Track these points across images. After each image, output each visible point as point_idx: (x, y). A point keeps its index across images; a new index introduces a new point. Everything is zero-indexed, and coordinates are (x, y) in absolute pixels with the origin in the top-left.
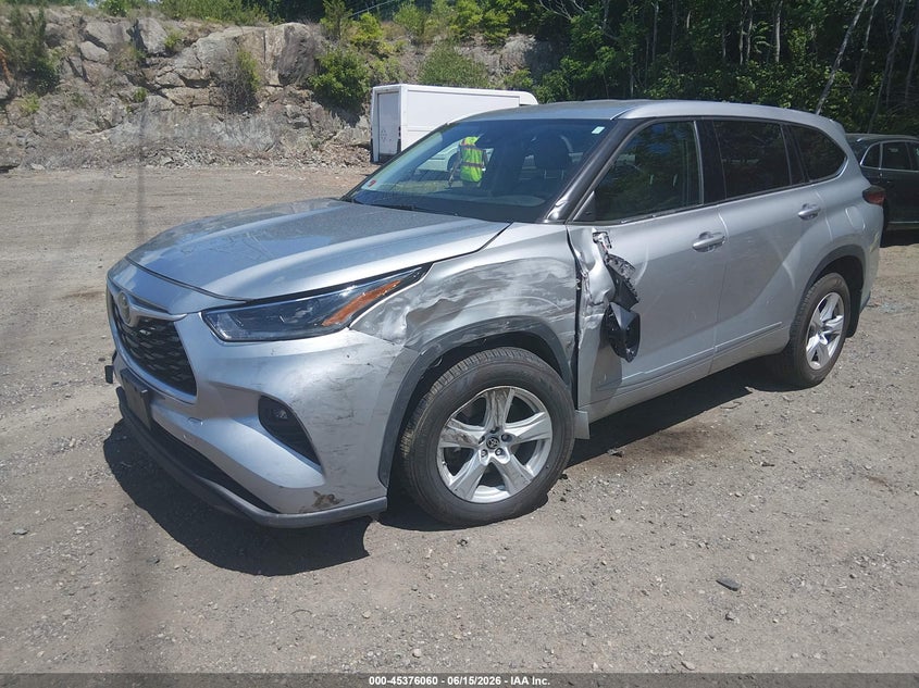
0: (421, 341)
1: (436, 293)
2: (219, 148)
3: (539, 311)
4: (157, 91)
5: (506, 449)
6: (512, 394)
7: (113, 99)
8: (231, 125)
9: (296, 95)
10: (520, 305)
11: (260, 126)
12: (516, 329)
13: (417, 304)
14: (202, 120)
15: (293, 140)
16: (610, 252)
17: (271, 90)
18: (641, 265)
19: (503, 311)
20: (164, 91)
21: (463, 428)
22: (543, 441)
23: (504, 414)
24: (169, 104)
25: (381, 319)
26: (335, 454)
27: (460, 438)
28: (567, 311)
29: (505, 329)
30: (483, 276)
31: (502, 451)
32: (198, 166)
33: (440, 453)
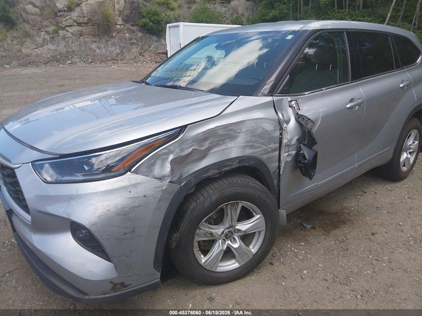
0: (181, 176)
1: (190, 145)
2: (94, 56)
3: (257, 152)
4: (63, 29)
5: (237, 238)
6: (240, 205)
7: (43, 33)
8: (100, 44)
9: (130, 29)
10: (245, 149)
11: (114, 44)
12: (242, 164)
13: (178, 153)
14: (85, 42)
15: (130, 51)
16: (300, 112)
17: (118, 27)
18: (317, 120)
19: (234, 153)
20: (67, 28)
21: (210, 228)
22: (260, 232)
23: (236, 217)
24: (69, 35)
25: (153, 164)
26: (123, 257)
27: (208, 235)
28: (274, 151)
29: (235, 165)
30: (221, 132)
31: (234, 239)
32: (84, 64)
33: (196, 245)
